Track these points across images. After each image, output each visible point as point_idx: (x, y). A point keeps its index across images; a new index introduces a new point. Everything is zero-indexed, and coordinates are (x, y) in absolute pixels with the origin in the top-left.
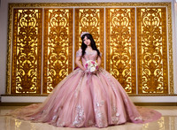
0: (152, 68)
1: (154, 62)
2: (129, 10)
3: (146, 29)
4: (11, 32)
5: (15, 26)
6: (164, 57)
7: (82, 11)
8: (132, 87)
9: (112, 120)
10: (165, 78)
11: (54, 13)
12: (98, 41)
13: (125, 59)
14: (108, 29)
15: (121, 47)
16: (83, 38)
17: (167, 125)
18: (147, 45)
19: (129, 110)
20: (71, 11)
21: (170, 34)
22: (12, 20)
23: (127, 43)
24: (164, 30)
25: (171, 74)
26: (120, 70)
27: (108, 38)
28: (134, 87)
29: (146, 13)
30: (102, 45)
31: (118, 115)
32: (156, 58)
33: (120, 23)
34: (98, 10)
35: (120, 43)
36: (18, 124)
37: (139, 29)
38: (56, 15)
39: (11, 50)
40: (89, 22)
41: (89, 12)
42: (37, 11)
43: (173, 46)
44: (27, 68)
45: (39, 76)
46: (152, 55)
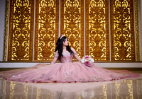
0: (122, 40)
1: (124, 35)
3: (117, 10)
4: (9, 11)
5: (12, 6)
6: (132, 32)
12: (79, 19)
13: (101, 33)
14: (87, 9)
15: (97, 24)
18: (118, 22)
21: (137, 14)
23: (102, 21)
24: (132, 10)
25: (138, 45)
26: (97, 42)
27: (87, 17)
28: (108, 55)
30: (82, 22)
33: (97, 4)
35: (97, 21)
37: (112, 9)
39: (8, 26)
40: (72, 4)
43: (139, 24)
44: (21, 40)
45: (31, 47)
46: (122, 31)
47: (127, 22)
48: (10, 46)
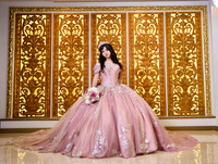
0: (185, 85)
1: (188, 77)
2: (156, 15)
3: (177, 38)
4: (13, 43)
5: (18, 35)
6: (200, 71)
7: (99, 16)
8: (161, 108)
9: (141, 148)
10: (201, 96)
11: (66, 19)
12: (119, 53)
13: (152, 74)
14: (131, 38)
15: (147, 60)
16: (101, 49)
17: (204, 154)
18: (178, 57)
19: (160, 135)
20: (86, 17)
21: (206, 44)
22: (14, 27)
23: (154, 55)
24: (199, 38)
25: (208, 91)
26: (147, 87)
27: (131, 49)
28: (163, 107)
29: (177, 18)
30: (124, 58)
31: (147, 141)
32: (190, 73)
33: (146, 30)
34: (119, 16)
35: (146, 55)
36: (21, 155)
37: (169, 37)
38: (69, 22)
39: (13, 65)
40: (109, 30)
41: (109, 18)
42: (44, 16)
43: (210, 58)
44: (32, 86)
45: (47, 96)
46: (185, 70)
47: (191, 56)
48: (17, 95)
